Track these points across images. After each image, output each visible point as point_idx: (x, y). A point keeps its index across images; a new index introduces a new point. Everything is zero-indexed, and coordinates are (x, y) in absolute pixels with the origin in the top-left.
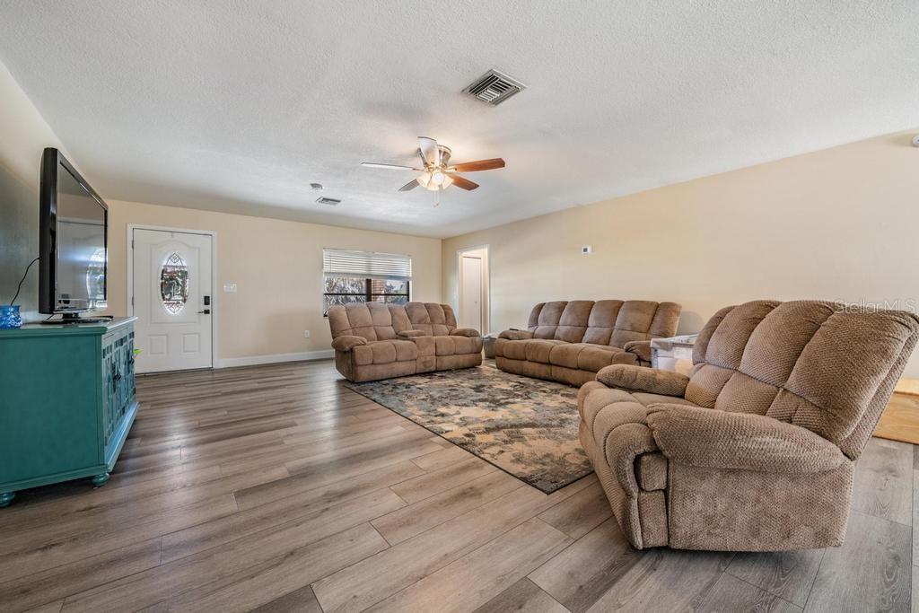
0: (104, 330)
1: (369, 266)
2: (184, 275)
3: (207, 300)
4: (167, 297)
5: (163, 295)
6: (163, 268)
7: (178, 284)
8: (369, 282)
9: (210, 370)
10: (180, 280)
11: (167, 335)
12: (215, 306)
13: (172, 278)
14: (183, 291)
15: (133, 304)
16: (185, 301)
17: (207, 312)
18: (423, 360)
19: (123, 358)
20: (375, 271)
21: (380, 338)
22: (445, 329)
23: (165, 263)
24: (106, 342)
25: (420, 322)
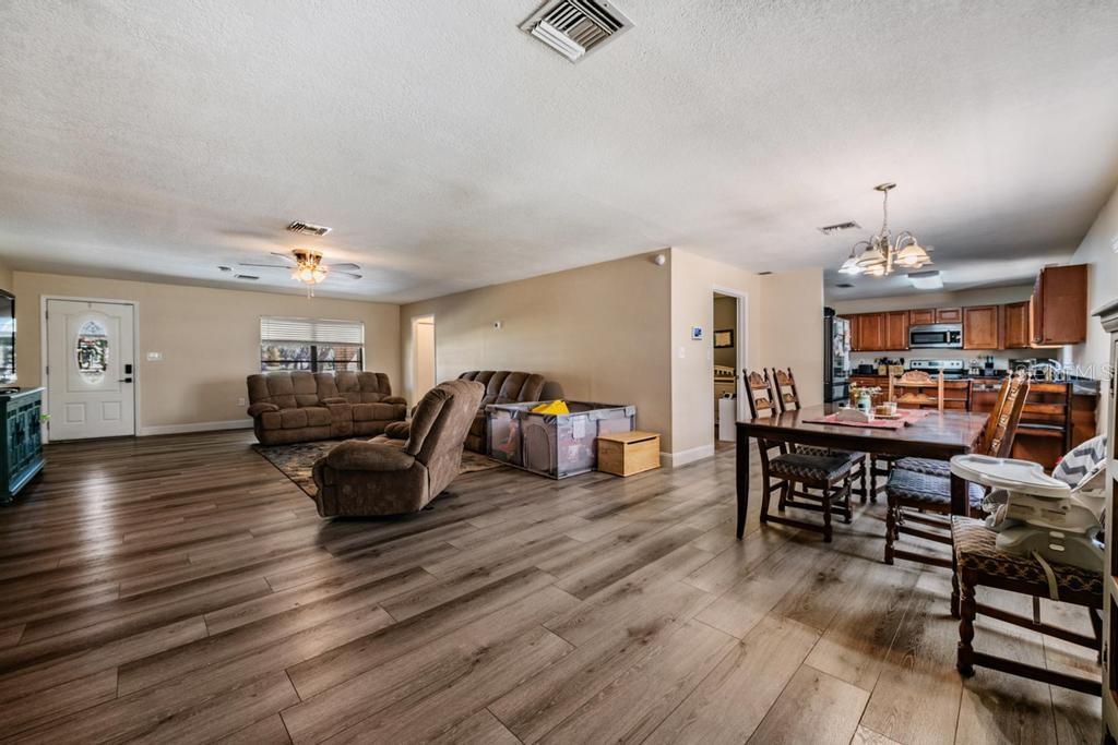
0: (9, 399)
1: (314, 334)
2: (104, 344)
3: (129, 369)
4: (84, 365)
5: (80, 364)
6: (79, 337)
7: (97, 353)
8: (314, 349)
9: (132, 437)
10: (99, 350)
11: (84, 403)
12: (137, 375)
13: (89, 348)
14: (102, 360)
15: (48, 373)
16: (104, 369)
17: (128, 380)
18: (338, 425)
19: (27, 421)
20: (321, 338)
21: (299, 405)
22: (376, 396)
23: (80, 333)
24: (10, 407)
25: (348, 390)
